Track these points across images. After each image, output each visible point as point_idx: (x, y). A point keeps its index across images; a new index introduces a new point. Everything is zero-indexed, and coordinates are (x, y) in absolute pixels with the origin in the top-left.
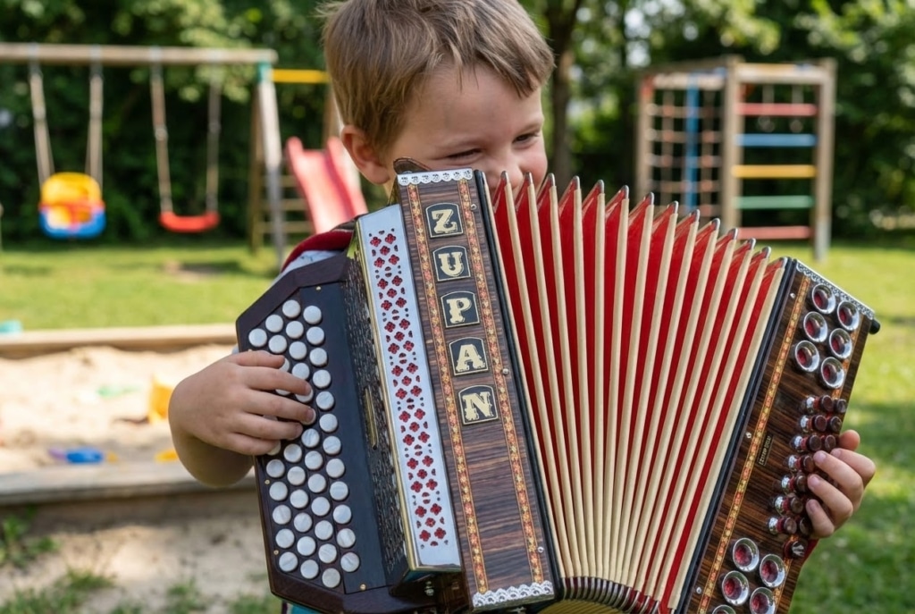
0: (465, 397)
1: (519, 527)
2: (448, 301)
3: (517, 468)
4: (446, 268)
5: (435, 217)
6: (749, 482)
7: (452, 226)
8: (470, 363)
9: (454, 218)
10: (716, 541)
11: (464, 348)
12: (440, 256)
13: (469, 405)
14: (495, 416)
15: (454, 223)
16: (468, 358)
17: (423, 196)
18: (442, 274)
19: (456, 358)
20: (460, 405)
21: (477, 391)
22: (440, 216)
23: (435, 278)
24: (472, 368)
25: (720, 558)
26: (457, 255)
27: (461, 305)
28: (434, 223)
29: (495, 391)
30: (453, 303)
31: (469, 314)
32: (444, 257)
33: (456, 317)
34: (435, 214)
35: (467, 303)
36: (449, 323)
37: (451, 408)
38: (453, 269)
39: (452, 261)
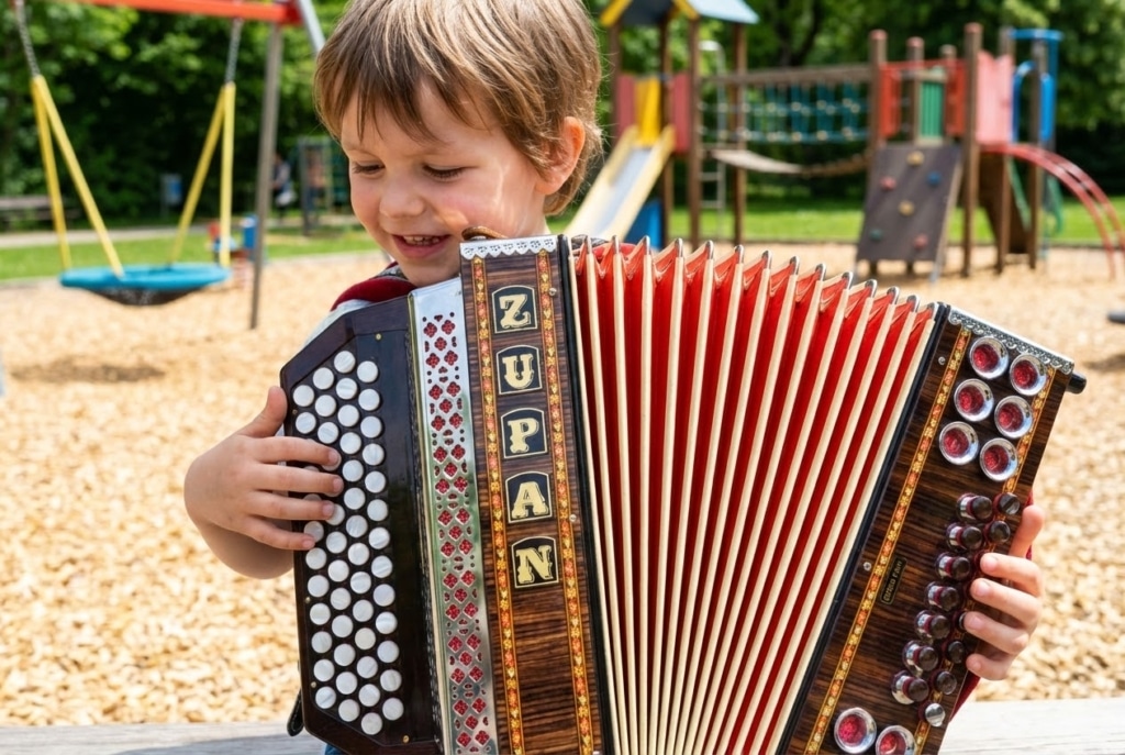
0: (519, 552)
1: (571, 724)
2: (510, 423)
3: (576, 646)
4: (511, 377)
5: (503, 306)
6: (866, 629)
7: (523, 317)
8: (530, 508)
9: (527, 307)
10: (814, 712)
11: (524, 487)
12: (505, 360)
13: (523, 562)
14: (555, 579)
15: (526, 314)
16: (528, 502)
17: (490, 275)
18: (506, 386)
19: (513, 499)
20: (514, 563)
21: (535, 544)
22: (510, 304)
23: (497, 391)
24: (531, 514)
25: (818, 738)
26: (526, 359)
27: (525, 428)
28: (501, 314)
29: (558, 545)
30: (515, 425)
31: (534, 442)
32: (510, 361)
33: (519, 445)
34: (503, 300)
35: (532, 424)
36: (509, 453)
37: (502, 565)
38: (520, 378)
39: (519, 367)
